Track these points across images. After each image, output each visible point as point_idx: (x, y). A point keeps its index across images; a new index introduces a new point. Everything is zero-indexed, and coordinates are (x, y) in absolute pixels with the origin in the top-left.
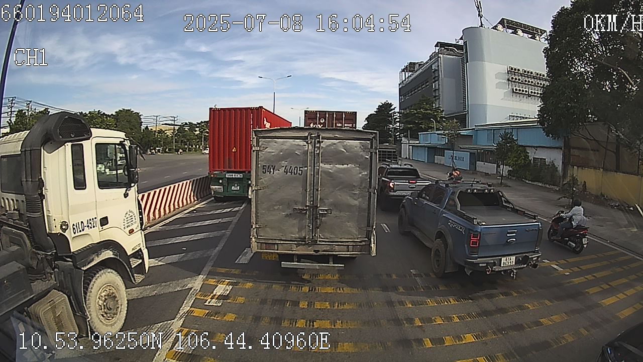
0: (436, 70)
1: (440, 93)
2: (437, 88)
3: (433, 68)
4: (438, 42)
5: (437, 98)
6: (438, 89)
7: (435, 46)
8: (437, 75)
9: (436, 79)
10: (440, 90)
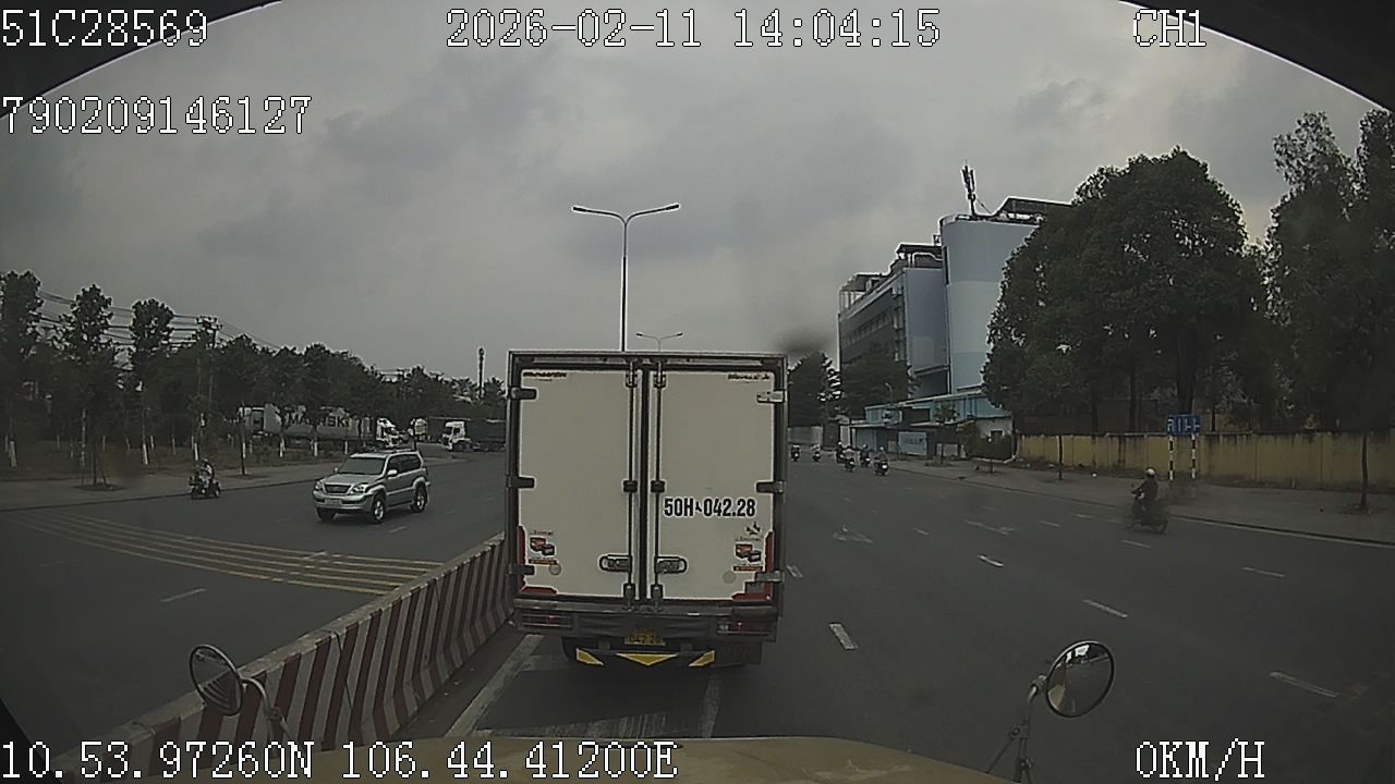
0: (898, 295)
1: (907, 335)
2: (901, 326)
3: (894, 292)
4: (902, 246)
5: (901, 343)
6: (904, 328)
7: (898, 252)
8: (900, 304)
9: (899, 309)
10: (907, 331)
